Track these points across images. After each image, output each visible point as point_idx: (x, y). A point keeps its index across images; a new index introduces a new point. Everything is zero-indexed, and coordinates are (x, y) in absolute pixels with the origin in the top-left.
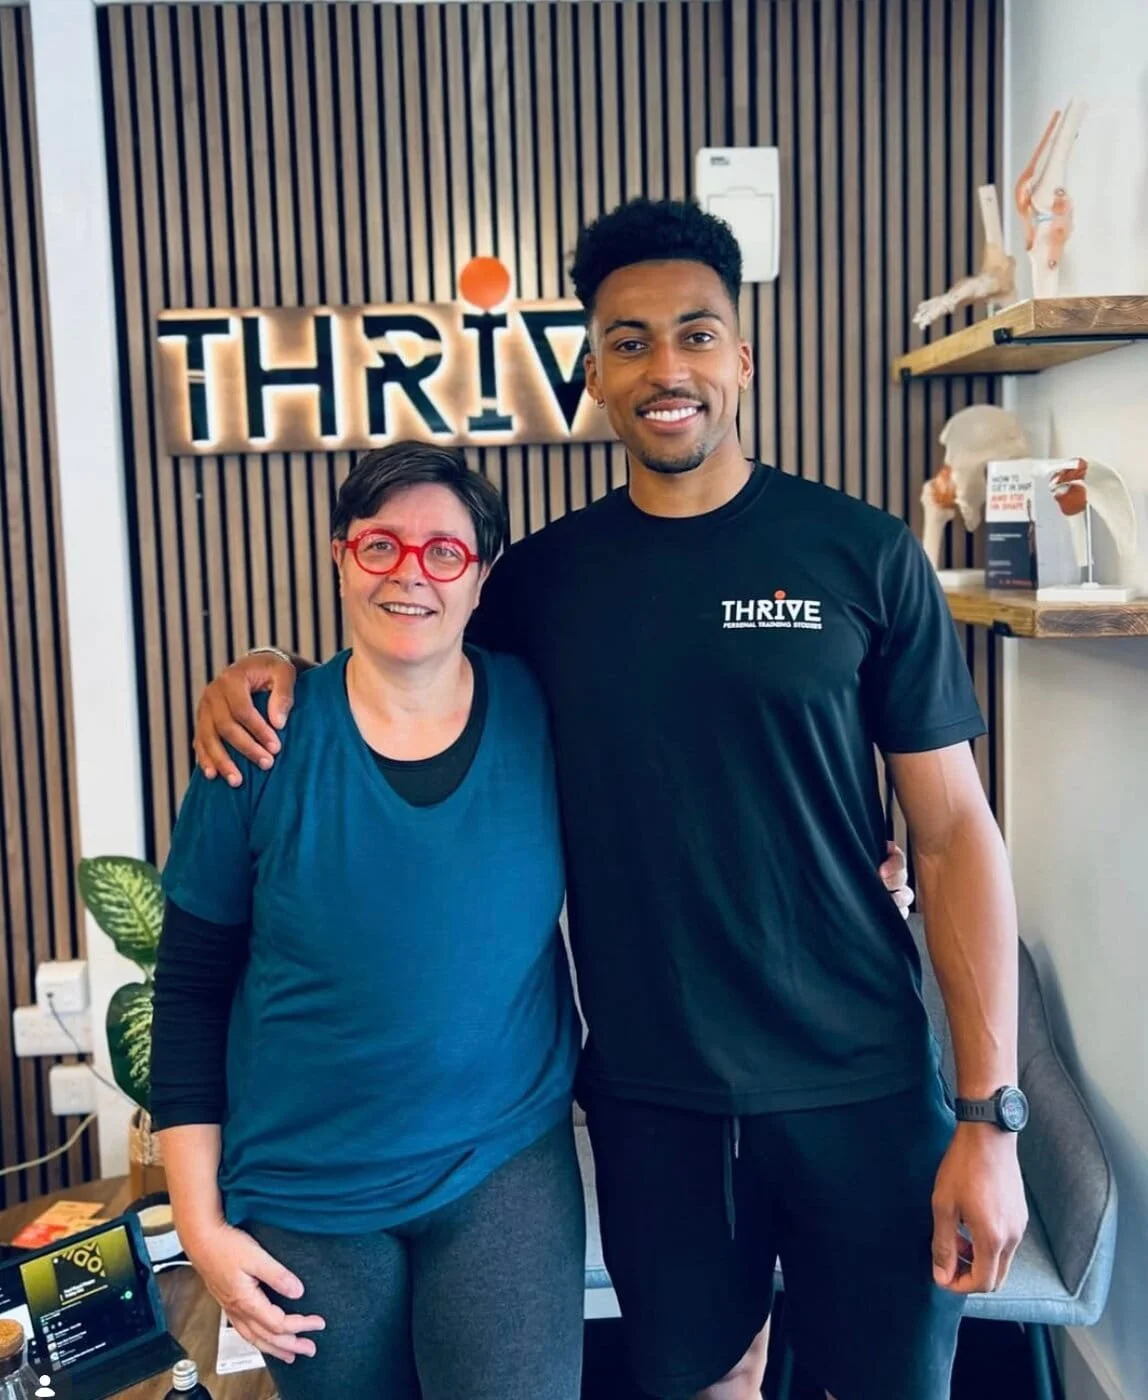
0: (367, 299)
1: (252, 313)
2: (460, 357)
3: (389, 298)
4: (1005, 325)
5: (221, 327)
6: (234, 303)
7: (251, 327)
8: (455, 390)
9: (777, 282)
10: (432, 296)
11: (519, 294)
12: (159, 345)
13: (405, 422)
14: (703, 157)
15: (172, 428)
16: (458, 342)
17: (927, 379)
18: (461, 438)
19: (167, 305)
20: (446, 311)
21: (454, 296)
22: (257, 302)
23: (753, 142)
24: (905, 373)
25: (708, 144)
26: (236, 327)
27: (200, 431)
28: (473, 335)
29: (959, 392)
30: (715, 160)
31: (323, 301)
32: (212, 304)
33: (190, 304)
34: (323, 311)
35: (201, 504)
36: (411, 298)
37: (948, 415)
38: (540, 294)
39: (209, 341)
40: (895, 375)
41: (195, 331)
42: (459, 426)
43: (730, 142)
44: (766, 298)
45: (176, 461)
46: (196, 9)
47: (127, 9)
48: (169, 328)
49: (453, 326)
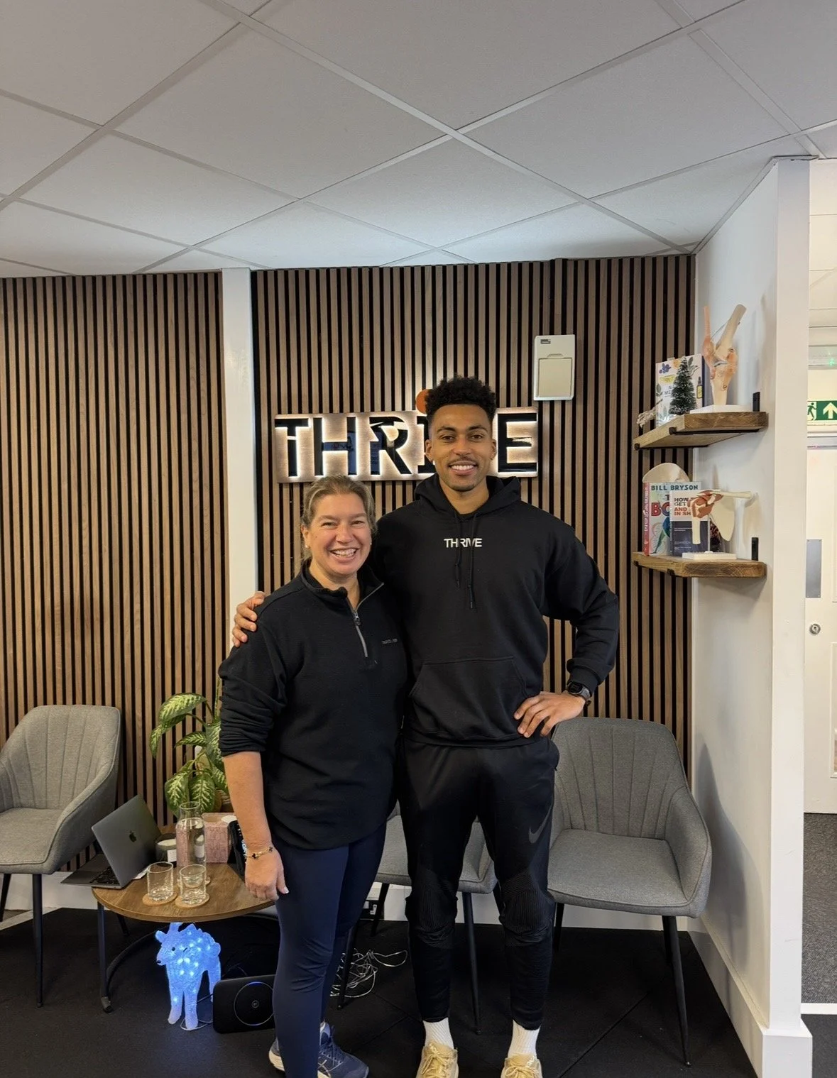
0: (373, 410)
1: (319, 416)
2: (415, 437)
3: (383, 409)
4: (674, 426)
5: (303, 423)
6: (310, 411)
7: (317, 423)
8: (412, 453)
9: (574, 400)
10: (403, 408)
12: (275, 430)
13: (388, 467)
14: (537, 340)
15: (279, 470)
16: (415, 429)
17: (651, 449)
18: (415, 476)
19: (280, 412)
20: (409, 415)
21: (414, 409)
22: (321, 411)
23: (564, 332)
24: (637, 446)
25: (541, 334)
26: (311, 423)
27: (293, 472)
28: (422, 426)
29: (658, 454)
30: (543, 341)
31: (352, 410)
32: (300, 412)
33: (290, 412)
34: (351, 415)
35: (291, 506)
36: (393, 409)
37: (652, 466)
39: (298, 429)
40: (634, 447)
41: (291, 425)
42: (414, 469)
43: (552, 333)
44: (569, 408)
45: (281, 486)
46: (297, 272)
47: (265, 272)
48: (280, 423)
49: (412, 422)
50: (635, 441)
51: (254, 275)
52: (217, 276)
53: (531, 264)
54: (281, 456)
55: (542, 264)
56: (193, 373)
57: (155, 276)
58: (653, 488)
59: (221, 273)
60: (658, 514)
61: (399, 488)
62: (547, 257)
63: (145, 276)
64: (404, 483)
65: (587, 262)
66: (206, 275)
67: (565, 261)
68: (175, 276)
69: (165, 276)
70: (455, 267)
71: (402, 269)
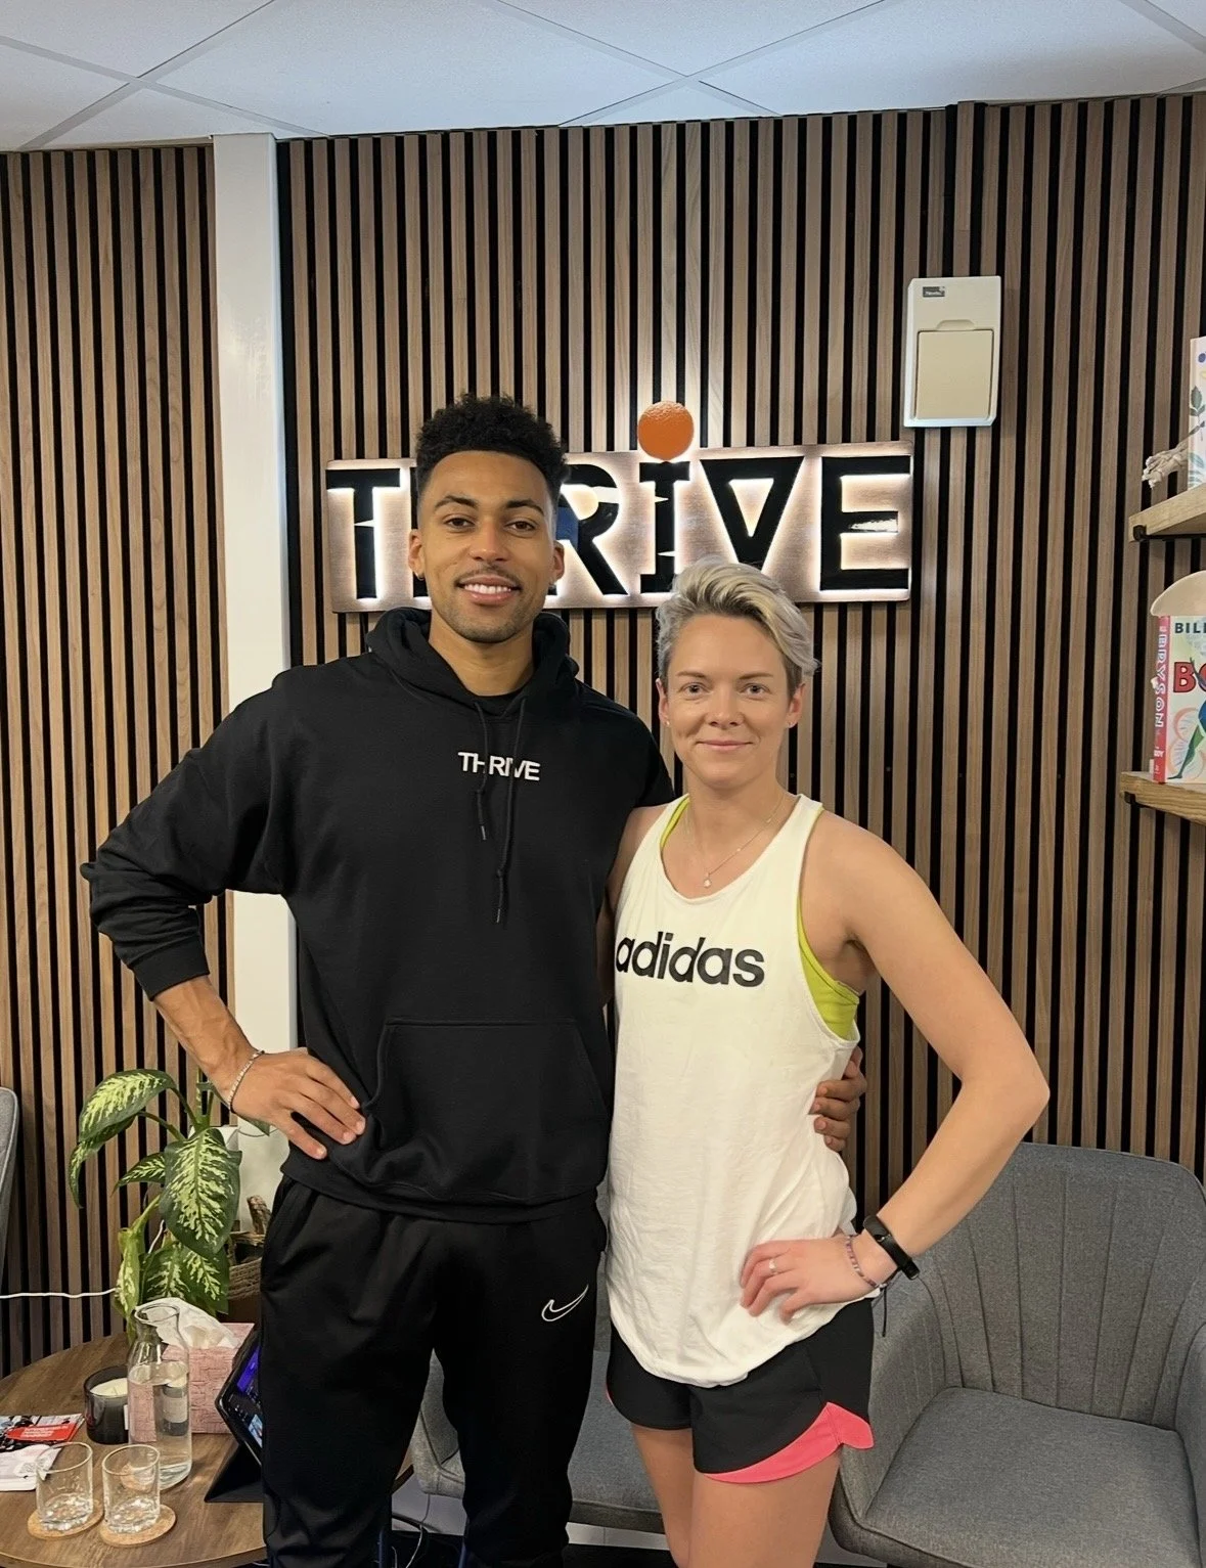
2: (636, 510)
5: (389, 478)
6: (405, 454)
8: (629, 547)
9: (997, 426)
10: (610, 446)
11: (704, 443)
12: (327, 494)
14: (915, 287)
15: (335, 582)
16: (634, 493)
17: (1169, 539)
18: (633, 598)
19: (338, 456)
20: (623, 460)
21: (633, 447)
23: (975, 271)
24: (1140, 531)
25: (923, 274)
26: (405, 479)
27: (366, 588)
28: (650, 488)
29: (1183, 550)
30: (928, 291)
32: (383, 454)
33: (360, 455)
36: (588, 448)
37: (1169, 581)
38: (727, 442)
39: (380, 494)
40: (1129, 535)
41: (363, 483)
42: (632, 585)
43: (948, 272)
44: (983, 444)
45: (342, 619)
46: (377, 141)
47: (308, 144)
48: (338, 479)
49: (629, 476)
50: (1133, 521)
51: (283, 149)
52: (203, 152)
53: (902, 117)
54: (341, 552)
55: (927, 115)
56: (153, 370)
57: (69, 155)
58: (1179, 628)
59: (211, 146)
60: (1188, 689)
61: (599, 626)
62: (937, 101)
63: (47, 155)
64: (610, 614)
65: (1030, 109)
66: (179, 151)
67: (980, 108)
68: (113, 154)
69: (91, 154)
70: (730, 126)
71: (610, 132)
